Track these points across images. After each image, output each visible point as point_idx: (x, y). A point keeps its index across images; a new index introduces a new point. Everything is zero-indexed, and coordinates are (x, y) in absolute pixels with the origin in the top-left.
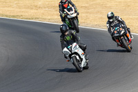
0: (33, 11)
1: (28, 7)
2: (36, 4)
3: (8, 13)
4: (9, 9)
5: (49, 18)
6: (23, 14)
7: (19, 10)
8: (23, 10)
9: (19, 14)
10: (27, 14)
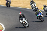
4: (20, 4)
6: (25, 6)
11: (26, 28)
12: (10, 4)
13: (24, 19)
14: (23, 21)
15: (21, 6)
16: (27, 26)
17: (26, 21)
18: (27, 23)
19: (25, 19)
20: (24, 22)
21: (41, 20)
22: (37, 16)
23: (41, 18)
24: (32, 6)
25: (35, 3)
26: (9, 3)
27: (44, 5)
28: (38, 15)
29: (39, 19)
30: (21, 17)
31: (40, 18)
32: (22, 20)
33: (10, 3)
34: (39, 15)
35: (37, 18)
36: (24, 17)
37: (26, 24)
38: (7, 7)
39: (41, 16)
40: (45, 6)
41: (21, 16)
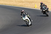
0: (21, 3)
1: (19, 2)
2: (22, 1)
3: (12, 4)
5: (27, 6)
7: (16, 3)
8: (17, 3)
9: (16, 4)
10: (18, 4)
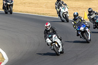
11: (58, 55)
12: (11, 7)
13: (54, 36)
14: (52, 41)
15: (42, 13)
16: (60, 51)
17: (58, 41)
18: (60, 44)
19: (57, 37)
20: (55, 42)
21: (85, 38)
22: (78, 31)
23: (84, 34)
24: (60, 11)
25: (65, 5)
26: (10, 5)
27: (90, 9)
28: (79, 28)
29: (81, 38)
30: (49, 33)
31: (83, 36)
32: (50, 38)
33: (12, 5)
34: (82, 29)
35: (78, 35)
36: (54, 32)
37: (59, 46)
38: (6, 13)
39: (85, 31)
40: (92, 11)
41: (49, 31)
